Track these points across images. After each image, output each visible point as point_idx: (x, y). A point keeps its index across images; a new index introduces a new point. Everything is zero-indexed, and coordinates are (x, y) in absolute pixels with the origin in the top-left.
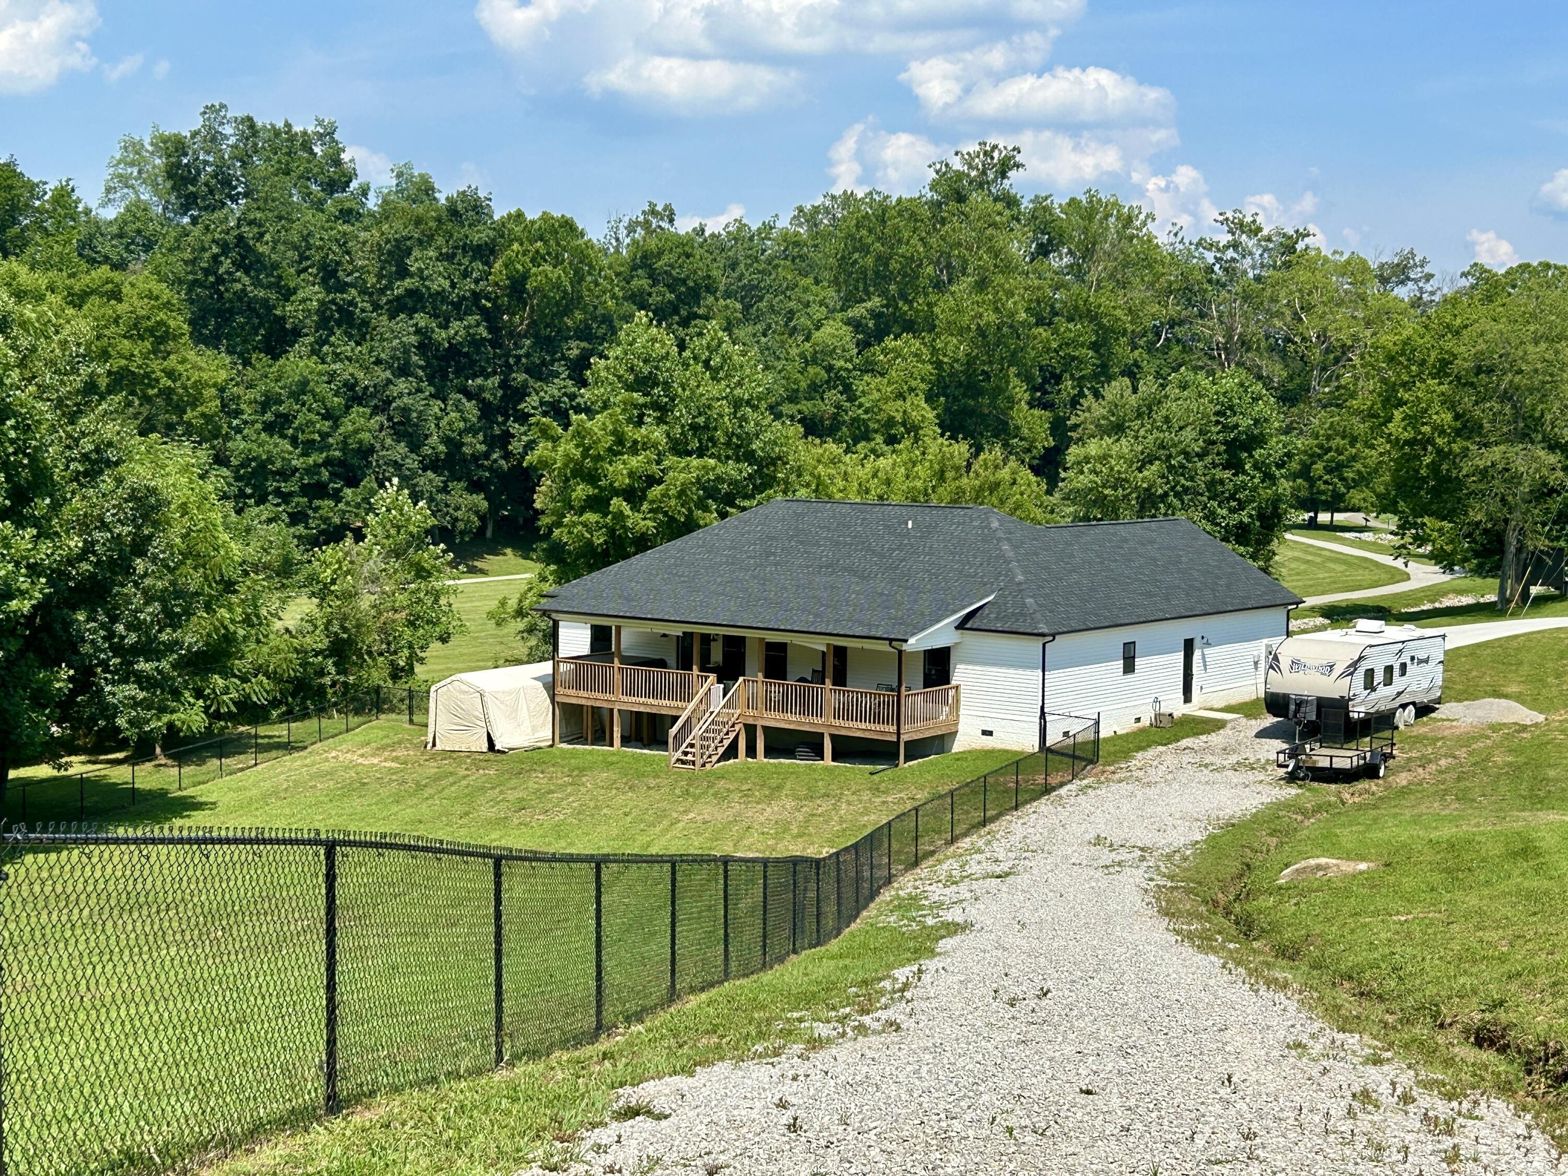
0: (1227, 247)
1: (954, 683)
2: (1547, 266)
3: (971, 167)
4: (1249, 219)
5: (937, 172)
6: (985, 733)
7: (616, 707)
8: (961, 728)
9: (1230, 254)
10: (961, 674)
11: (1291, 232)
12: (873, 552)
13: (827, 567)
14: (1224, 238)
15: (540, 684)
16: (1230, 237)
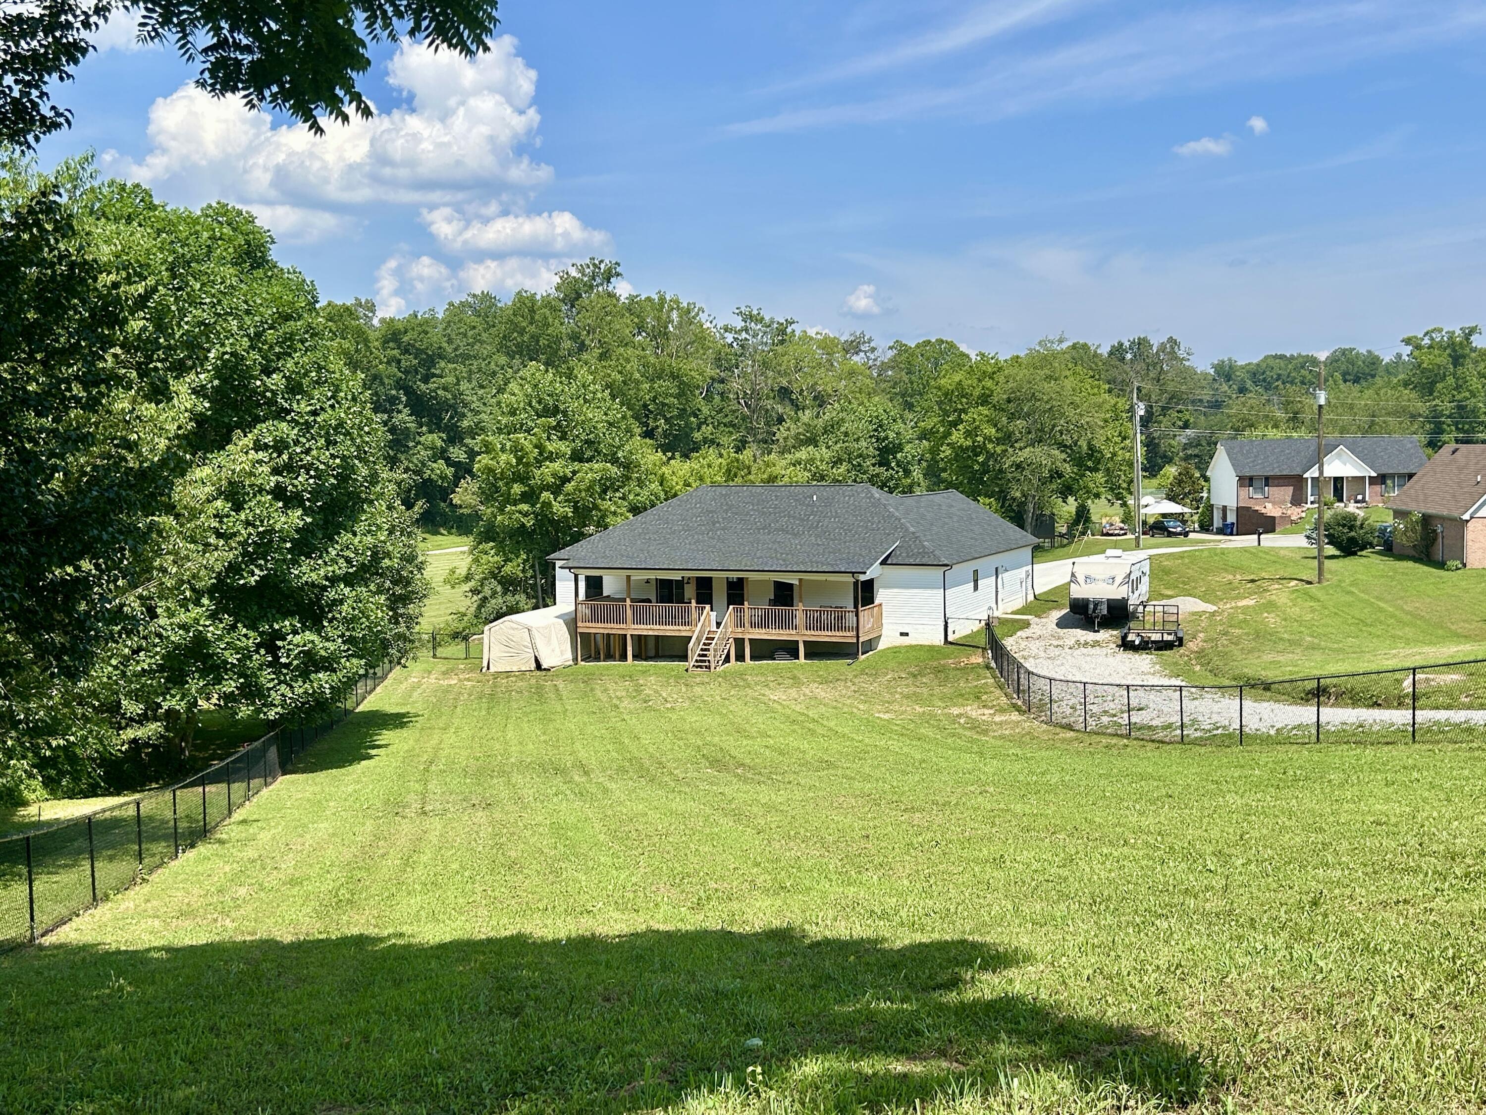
0: (741, 331)
1: (877, 602)
2: (941, 342)
3: (583, 275)
4: (755, 312)
5: (561, 278)
6: (902, 634)
7: (629, 633)
8: (884, 632)
9: (744, 335)
10: (881, 595)
11: (782, 321)
12: (794, 517)
13: (763, 529)
14: (739, 323)
15: (561, 621)
16: (743, 324)
